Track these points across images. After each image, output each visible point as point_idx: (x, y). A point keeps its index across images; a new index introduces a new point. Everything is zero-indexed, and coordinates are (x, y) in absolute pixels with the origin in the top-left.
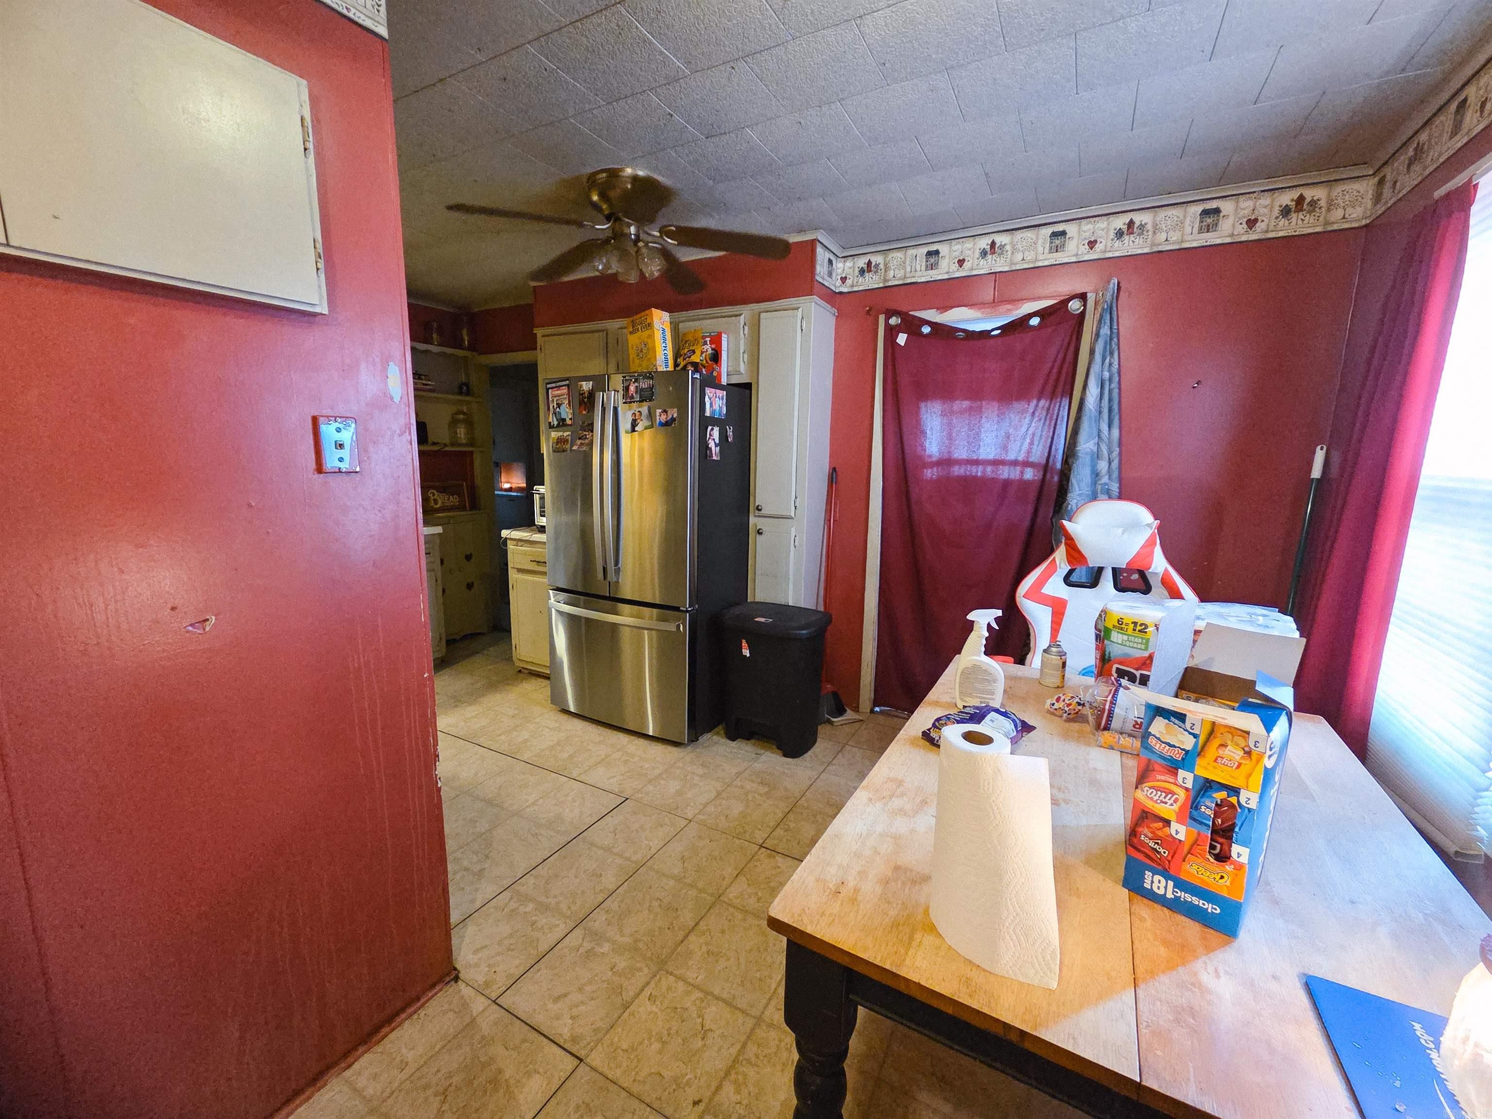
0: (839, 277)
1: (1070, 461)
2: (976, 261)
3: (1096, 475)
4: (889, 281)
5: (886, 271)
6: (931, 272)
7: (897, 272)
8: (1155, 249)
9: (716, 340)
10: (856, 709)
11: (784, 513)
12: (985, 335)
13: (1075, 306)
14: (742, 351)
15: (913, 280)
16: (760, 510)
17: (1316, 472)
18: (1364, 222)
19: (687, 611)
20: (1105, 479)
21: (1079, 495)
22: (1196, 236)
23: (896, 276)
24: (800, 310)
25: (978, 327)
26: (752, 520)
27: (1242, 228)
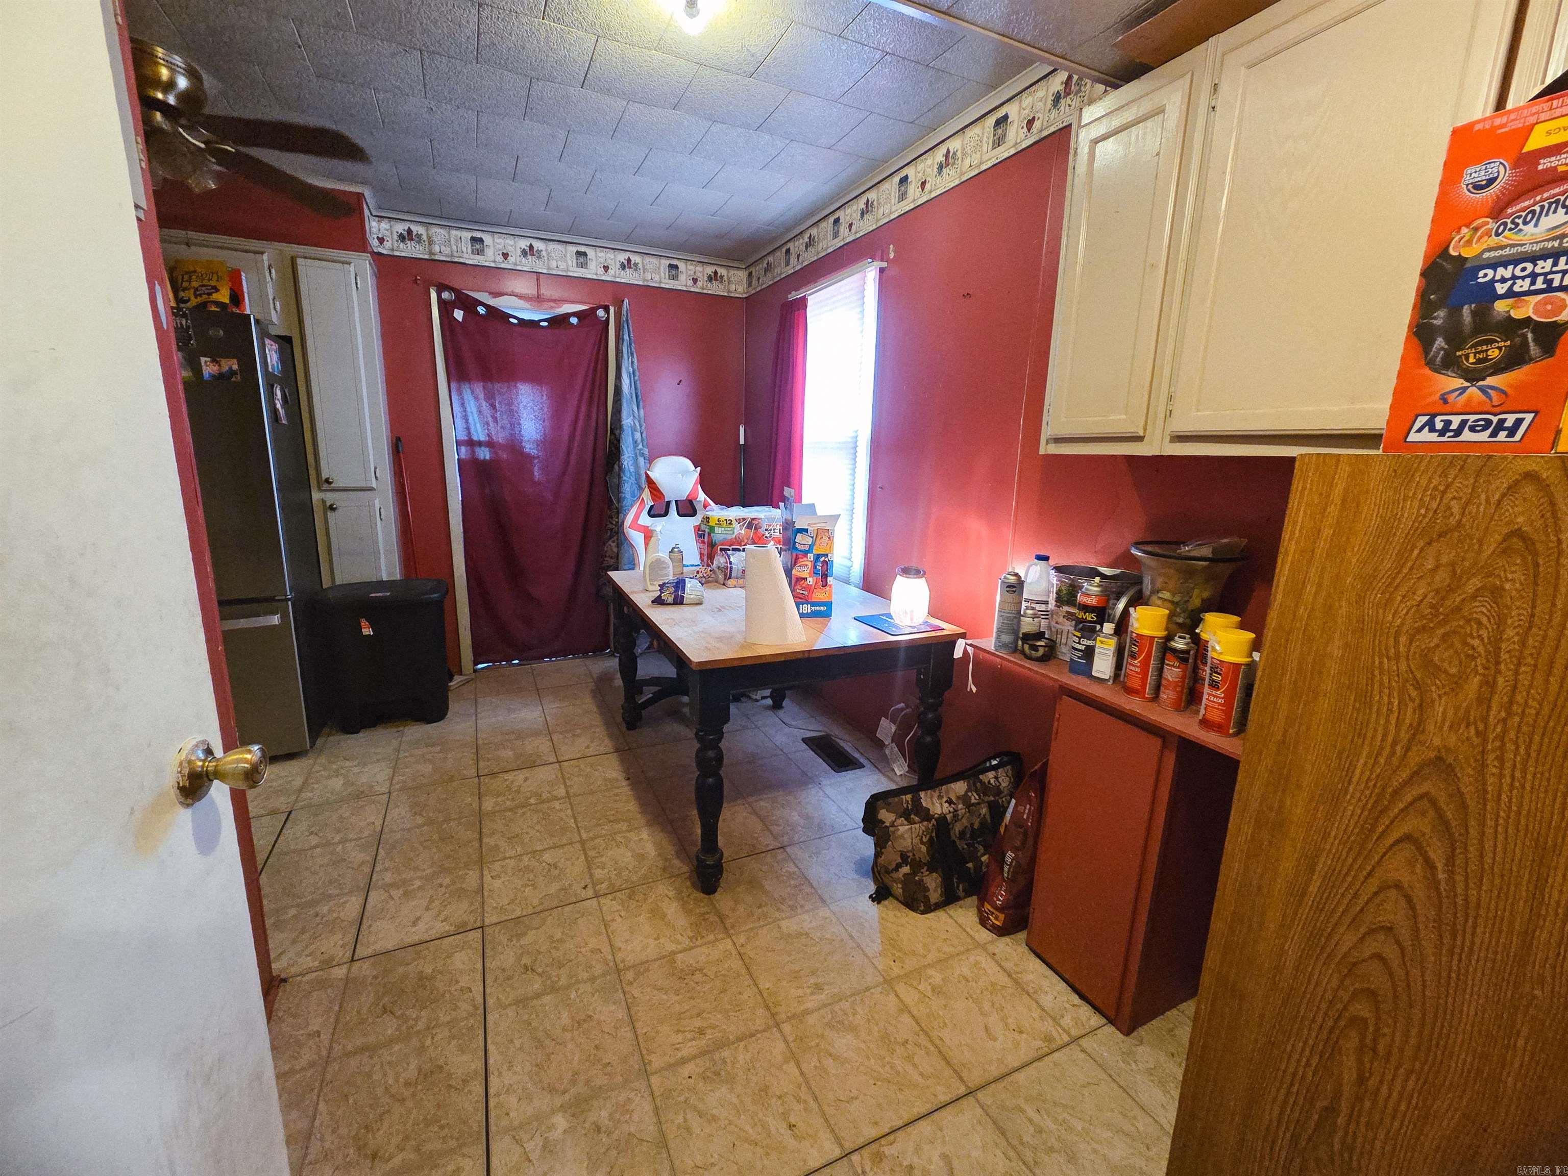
0: (375, 237)
1: (617, 432)
2: (518, 259)
3: (635, 442)
4: (434, 254)
5: (430, 244)
6: (477, 257)
7: (443, 248)
8: (646, 284)
9: (235, 278)
10: (460, 673)
11: (362, 484)
12: (534, 324)
13: (601, 313)
14: (271, 297)
15: (461, 260)
16: (330, 483)
17: (742, 442)
18: (744, 296)
19: (289, 599)
20: (640, 446)
21: (629, 457)
22: (667, 281)
23: (442, 252)
24: (352, 265)
25: (526, 316)
26: (316, 496)
27: (690, 283)
